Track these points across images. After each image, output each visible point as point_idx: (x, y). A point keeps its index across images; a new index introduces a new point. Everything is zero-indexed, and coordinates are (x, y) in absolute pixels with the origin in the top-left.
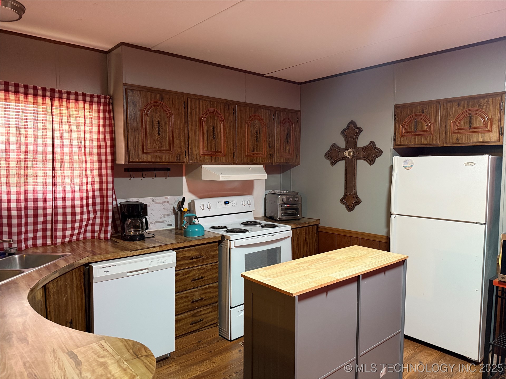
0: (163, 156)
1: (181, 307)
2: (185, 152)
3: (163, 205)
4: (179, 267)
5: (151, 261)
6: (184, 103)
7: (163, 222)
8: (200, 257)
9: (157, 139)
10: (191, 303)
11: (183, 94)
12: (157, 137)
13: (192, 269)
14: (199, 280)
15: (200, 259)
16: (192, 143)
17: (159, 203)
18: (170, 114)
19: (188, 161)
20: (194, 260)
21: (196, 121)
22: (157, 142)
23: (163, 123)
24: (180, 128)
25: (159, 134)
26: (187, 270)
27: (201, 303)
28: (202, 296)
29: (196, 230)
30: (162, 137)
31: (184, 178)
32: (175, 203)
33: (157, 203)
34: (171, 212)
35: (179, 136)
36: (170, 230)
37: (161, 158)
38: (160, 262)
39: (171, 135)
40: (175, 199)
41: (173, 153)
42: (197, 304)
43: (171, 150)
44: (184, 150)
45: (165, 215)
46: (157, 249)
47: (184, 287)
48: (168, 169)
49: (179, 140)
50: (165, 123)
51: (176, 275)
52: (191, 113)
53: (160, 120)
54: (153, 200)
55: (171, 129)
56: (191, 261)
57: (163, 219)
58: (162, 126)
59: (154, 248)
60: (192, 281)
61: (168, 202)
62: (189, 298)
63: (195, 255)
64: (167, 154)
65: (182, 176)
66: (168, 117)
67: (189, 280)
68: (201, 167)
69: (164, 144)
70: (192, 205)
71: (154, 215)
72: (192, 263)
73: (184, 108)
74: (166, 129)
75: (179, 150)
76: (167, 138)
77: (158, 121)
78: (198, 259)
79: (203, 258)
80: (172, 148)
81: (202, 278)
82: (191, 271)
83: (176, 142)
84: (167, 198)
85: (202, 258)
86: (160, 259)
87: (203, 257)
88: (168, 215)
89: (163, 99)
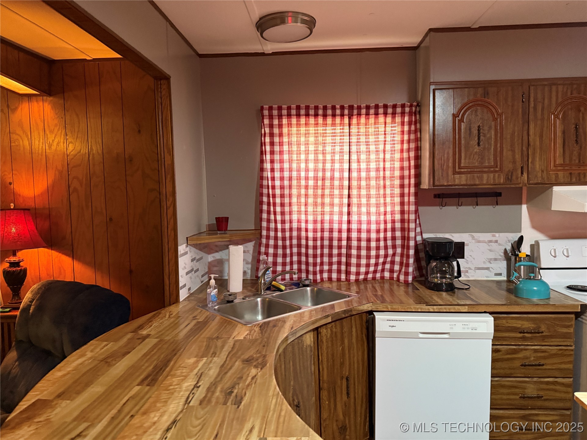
0: (485, 176)
1: (502, 399)
2: (522, 168)
3: (489, 245)
4: (500, 340)
5: (454, 323)
6: (523, 95)
7: (488, 269)
8: (538, 333)
9: (476, 152)
10: (521, 397)
11: (521, 82)
12: (477, 149)
13: (522, 347)
14: (535, 367)
15: (538, 335)
16: (534, 154)
17: (484, 242)
18: (498, 115)
19: (526, 182)
20: (526, 335)
21: (542, 119)
22: (475, 156)
23: (486, 128)
24: (515, 133)
25: (479, 144)
26: (514, 347)
27: (539, 403)
28: (541, 393)
29: (535, 288)
30: (484, 148)
31: (524, 207)
32: (508, 243)
33: (479, 242)
34: (500, 255)
35: (512, 145)
36: (498, 282)
37: (481, 178)
38: (468, 328)
39: (499, 145)
40: (507, 238)
41: (501, 170)
42: (530, 402)
43: (497, 167)
44: (519, 165)
45: (491, 259)
46: (465, 309)
47: (508, 372)
48: (499, 194)
49: (512, 150)
50: (490, 128)
51: (494, 351)
52: (535, 108)
53: (481, 125)
54: (473, 237)
55: (499, 135)
56: (521, 335)
57: (488, 265)
58: (483, 133)
59: (460, 307)
60: (522, 365)
61: (496, 242)
62: (517, 391)
63: (529, 328)
64: (492, 172)
65: (521, 204)
66: (495, 119)
67: (517, 364)
68: (550, 190)
69: (486, 158)
70: (535, 247)
71: (474, 259)
72: (524, 338)
73: (523, 102)
74: (491, 136)
75: (511, 166)
76: (492, 149)
77: (479, 127)
78: (535, 335)
79: (543, 334)
80: (499, 164)
81: (540, 365)
82: (522, 350)
83: (507, 153)
84: (494, 236)
85: (540, 334)
86: (467, 323)
87: (542, 332)
88: (496, 259)
89: (488, 94)
